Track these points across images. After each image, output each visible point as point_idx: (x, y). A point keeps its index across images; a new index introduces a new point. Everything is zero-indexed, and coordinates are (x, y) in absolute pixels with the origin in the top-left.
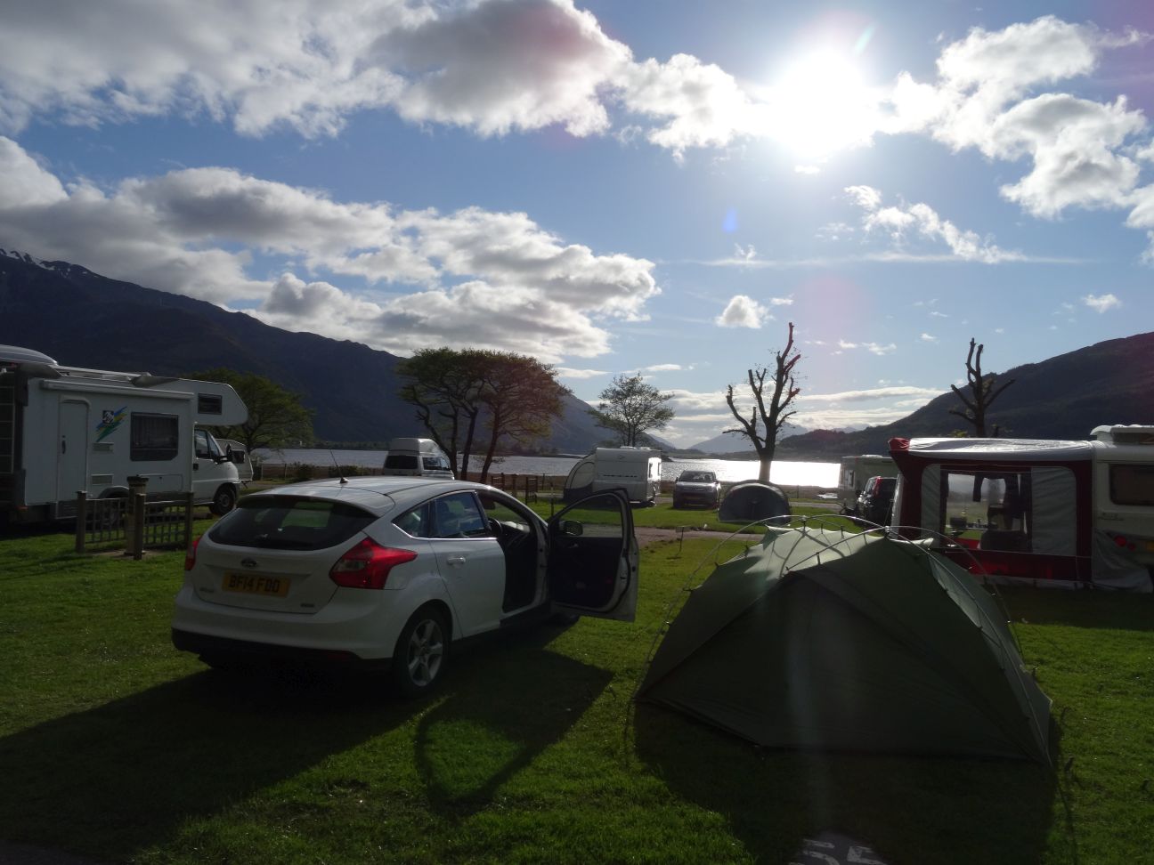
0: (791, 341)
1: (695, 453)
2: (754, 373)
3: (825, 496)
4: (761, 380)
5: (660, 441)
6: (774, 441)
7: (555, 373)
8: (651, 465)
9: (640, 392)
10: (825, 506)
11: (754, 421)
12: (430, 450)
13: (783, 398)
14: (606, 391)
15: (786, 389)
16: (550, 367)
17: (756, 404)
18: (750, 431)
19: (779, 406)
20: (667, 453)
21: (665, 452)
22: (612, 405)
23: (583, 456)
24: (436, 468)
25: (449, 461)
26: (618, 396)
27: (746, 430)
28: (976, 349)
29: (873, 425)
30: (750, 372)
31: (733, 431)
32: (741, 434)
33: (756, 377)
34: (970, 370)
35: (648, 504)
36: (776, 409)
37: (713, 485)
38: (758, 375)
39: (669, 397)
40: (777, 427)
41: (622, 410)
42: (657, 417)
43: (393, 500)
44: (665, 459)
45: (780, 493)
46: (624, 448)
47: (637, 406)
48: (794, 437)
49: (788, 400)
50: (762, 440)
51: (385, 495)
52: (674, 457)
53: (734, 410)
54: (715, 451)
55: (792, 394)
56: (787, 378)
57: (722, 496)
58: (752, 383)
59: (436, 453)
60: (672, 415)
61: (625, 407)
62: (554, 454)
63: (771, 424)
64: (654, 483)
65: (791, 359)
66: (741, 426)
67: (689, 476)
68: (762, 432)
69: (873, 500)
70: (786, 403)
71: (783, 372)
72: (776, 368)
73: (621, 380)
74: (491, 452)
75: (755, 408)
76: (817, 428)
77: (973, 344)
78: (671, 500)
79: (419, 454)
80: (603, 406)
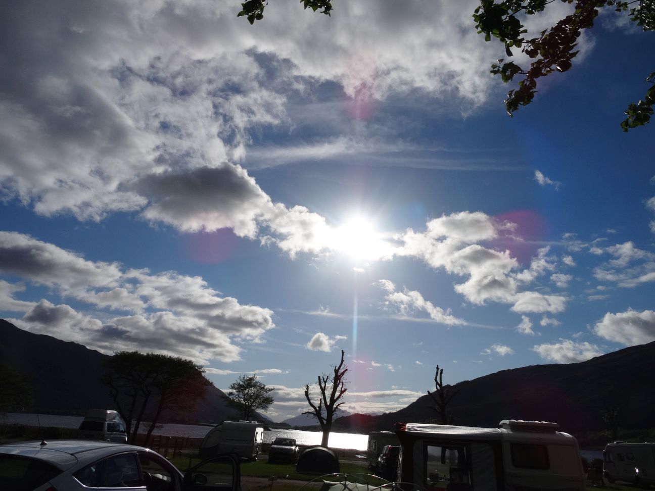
0: (342, 361)
1: (285, 426)
2: (321, 378)
3: (359, 456)
4: (325, 382)
5: (264, 417)
6: (331, 420)
7: (204, 372)
8: (257, 433)
9: (255, 386)
10: (360, 463)
11: (320, 407)
12: (114, 419)
13: (337, 394)
14: (233, 384)
15: (339, 388)
16: (201, 367)
17: (321, 397)
18: (318, 413)
19: (335, 398)
20: (268, 425)
21: (267, 424)
22: (236, 393)
23: (216, 425)
24: (116, 431)
25: (125, 426)
26: (240, 388)
27: (315, 412)
28: (439, 372)
29: (387, 412)
30: (319, 377)
31: (308, 413)
32: (312, 415)
33: (323, 381)
34: (437, 383)
35: (253, 460)
36: (333, 400)
37: (293, 448)
38: (324, 380)
39: (272, 390)
40: (333, 412)
41: (242, 396)
42: (263, 402)
43: (76, 458)
44: (266, 429)
45: (333, 454)
46: (241, 422)
47: (252, 394)
48: (343, 417)
49: (340, 395)
50: (324, 420)
51: (72, 454)
52: (272, 428)
53: (309, 400)
54: (297, 425)
55: (342, 392)
56: (340, 382)
57: (299, 455)
58: (320, 384)
59: (118, 420)
60: (272, 401)
61: (244, 395)
62: (197, 423)
63: (330, 409)
64: (258, 445)
65: (342, 372)
66: (312, 410)
67: (280, 441)
68: (324, 414)
69: (386, 460)
70: (339, 397)
71: (338, 378)
72: (334, 376)
73: (244, 378)
74: (155, 420)
75: (321, 399)
76: (356, 412)
77: (438, 368)
78: (267, 457)
79: (106, 421)
80: (231, 394)
